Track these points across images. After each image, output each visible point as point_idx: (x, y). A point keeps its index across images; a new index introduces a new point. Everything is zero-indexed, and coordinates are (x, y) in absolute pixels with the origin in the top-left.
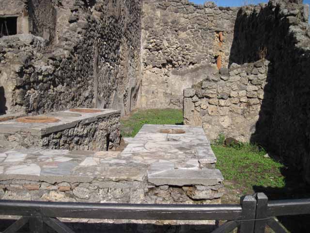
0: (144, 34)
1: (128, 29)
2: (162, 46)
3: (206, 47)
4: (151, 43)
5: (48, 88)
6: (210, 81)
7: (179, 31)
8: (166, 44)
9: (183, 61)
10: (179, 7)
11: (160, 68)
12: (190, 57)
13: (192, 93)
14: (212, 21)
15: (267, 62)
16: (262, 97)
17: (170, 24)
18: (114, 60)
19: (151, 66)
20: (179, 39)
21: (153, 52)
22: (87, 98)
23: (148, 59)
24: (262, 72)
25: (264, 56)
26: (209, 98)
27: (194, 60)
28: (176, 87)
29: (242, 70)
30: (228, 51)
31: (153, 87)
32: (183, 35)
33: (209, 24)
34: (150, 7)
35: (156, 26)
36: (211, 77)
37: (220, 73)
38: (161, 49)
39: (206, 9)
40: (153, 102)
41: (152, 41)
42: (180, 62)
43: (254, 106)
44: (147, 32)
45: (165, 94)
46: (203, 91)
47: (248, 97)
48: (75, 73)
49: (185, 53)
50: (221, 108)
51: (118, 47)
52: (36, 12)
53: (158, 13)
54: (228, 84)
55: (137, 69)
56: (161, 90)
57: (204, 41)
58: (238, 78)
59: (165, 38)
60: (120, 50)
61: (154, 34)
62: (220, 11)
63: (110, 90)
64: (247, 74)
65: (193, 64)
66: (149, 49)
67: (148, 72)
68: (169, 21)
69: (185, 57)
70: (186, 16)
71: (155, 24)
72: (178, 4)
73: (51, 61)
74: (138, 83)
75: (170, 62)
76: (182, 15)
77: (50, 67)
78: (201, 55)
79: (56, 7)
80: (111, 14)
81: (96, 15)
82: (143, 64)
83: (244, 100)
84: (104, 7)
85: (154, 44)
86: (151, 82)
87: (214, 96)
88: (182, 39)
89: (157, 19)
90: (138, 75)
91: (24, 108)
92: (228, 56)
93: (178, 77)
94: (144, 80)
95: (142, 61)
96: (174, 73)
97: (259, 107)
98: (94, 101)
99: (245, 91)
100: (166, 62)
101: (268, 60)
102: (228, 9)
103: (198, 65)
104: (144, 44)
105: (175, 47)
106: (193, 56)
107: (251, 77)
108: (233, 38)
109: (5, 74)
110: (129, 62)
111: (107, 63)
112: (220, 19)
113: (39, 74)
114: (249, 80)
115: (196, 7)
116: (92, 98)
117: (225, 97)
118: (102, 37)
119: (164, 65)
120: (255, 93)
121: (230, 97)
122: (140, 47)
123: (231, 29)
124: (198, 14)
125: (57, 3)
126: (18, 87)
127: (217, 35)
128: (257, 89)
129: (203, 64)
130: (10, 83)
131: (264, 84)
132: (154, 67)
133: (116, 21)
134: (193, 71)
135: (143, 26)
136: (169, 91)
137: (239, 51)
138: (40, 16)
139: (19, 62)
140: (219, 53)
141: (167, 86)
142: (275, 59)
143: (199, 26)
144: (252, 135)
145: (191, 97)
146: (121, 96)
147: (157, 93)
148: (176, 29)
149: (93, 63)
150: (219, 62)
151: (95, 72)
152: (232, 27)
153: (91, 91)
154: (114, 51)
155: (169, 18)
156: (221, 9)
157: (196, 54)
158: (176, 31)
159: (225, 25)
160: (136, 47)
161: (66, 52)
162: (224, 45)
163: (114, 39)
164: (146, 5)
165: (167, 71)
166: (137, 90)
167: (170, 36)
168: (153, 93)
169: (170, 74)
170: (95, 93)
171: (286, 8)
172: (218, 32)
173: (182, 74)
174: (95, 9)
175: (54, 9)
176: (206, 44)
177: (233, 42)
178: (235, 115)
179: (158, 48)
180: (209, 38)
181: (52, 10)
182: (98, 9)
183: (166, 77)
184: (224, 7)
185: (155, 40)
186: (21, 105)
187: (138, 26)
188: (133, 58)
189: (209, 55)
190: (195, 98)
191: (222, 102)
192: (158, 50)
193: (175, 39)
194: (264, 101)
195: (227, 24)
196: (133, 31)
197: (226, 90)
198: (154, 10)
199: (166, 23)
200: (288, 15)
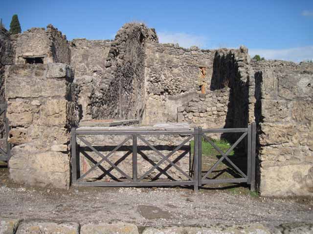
0: (147, 71)
1: (137, 68)
2: (160, 79)
3: (193, 79)
4: (152, 77)
5: (100, 106)
6: (193, 101)
7: (173, 68)
8: (163, 77)
9: (176, 90)
10: (173, 50)
11: (159, 95)
12: (181, 87)
13: (183, 109)
14: (197, 60)
15: (229, 89)
16: (226, 110)
17: (166, 63)
18: (130, 90)
19: (153, 94)
20: (173, 74)
21: (154, 84)
22: (116, 114)
23: (150, 88)
24: (226, 95)
25: (227, 85)
26: (193, 112)
27: (185, 88)
28: (172, 109)
29: (213, 94)
30: (209, 81)
31: (155, 109)
32: (176, 71)
33: (194, 63)
34: (151, 51)
35: (156, 65)
36: (194, 99)
37: (200, 96)
38: (160, 81)
39: (192, 52)
40: (154, 120)
41: (153, 75)
42: (174, 91)
43: (222, 117)
44: (149, 69)
45: (164, 114)
46: (190, 108)
47: (218, 111)
48: (111, 98)
49: (177, 84)
50: (201, 118)
51: (131, 81)
52: (57, 52)
53: (157, 55)
54: (205, 103)
55: (143, 96)
56: (160, 111)
57: (191, 75)
58: (211, 99)
59: (162, 73)
60: (133, 83)
61: (155, 70)
62: (202, 53)
63: (128, 110)
64: (217, 97)
65: (184, 92)
66: (151, 82)
67: (150, 98)
68: (165, 60)
69: (178, 86)
70: (178, 57)
71: (155, 63)
72: (172, 48)
73: (101, 91)
74: (144, 107)
75: (167, 90)
76: (175, 56)
77: (101, 94)
78: (189, 85)
79: (70, 48)
80: (128, 60)
81: (120, 61)
82: (146, 93)
83: (215, 112)
84: (124, 56)
85: (155, 77)
86: (153, 106)
87: (196, 111)
88: (175, 74)
89: (156, 59)
90: (143, 100)
91: (91, 116)
92: (210, 86)
93: (173, 101)
94: (147, 104)
95: (146, 90)
96: (170, 99)
97: (225, 117)
98: (120, 116)
99: (215, 107)
100: (163, 91)
101: (230, 87)
102: (208, 51)
103: (188, 92)
104: (147, 78)
105: (170, 79)
106: (184, 85)
107: (219, 98)
108: (212, 72)
109: (83, 98)
110: (138, 91)
111: (126, 92)
112: (202, 59)
113: (97, 98)
114: (218, 100)
115: (185, 50)
116: (119, 114)
117: (203, 111)
118: (123, 75)
119: (162, 93)
120: (222, 108)
121: (206, 111)
122: (144, 80)
123: (210, 66)
124: (186, 56)
125: (71, 44)
126: (89, 105)
127: (201, 70)
128: (223, 105)
129: (191, 92)
130: (85, 103)
131: (228, 102)
132: (154, 95)
133: (131, 64)
134: (184, 96)
135: (146, 65)
136: (166, 112)
137: (217, 81)
138: (60, 55)
139: (90, 92)
140: (203, 83)
141: (165, 108)
142: (233, 87)
143: (187, 64)
144: (222, 134)
145: (182, 112)
146: (134, 115)
147: (158, 113)
148: (170, 66)
149: (119, 92)
150: (203, 89)
151: (120, 98)
152: (211, 64)
153: (119, 110)
154: (129, 84)
155: (165, 59)
156: (203, 51)
157: (185, 84)
158: (171, 68)
159: (206, 63)
160: (142, 80)
161: (107, 85)
162: (206, 77)
163: (129, 75)
164: (148, 49)
165: (164, 97)
166: (143, 112)
167: (166, 72)
168: (154, 113)
169: (167, 99)
170: (120, 111)
171: (238, 56)
172: (201, 68)
173: (176, 99)
174: (119, 58)
175: (69, 49)
176: (193, 77)
177: (213, 75)
178: (209, 122)
179: (158, 80)
180: (195, 72)
181: (67, 50)
182: (121, 57)
183: (164, 101)
184: (205, 49)
185: (155, 75)
186: (90, 114)
187: (143, 65)
188: (140, 88)
189: (195, 85)
190: (185, 113)
191: (202, 115)
192: (157, 82)
193: (170, 74)
194: (228, 113)
195: (208, 62)
196: (140, 69)
197: (204, 107)
198: (154, 53)
199: (163, 62)
200: (238, 61)
